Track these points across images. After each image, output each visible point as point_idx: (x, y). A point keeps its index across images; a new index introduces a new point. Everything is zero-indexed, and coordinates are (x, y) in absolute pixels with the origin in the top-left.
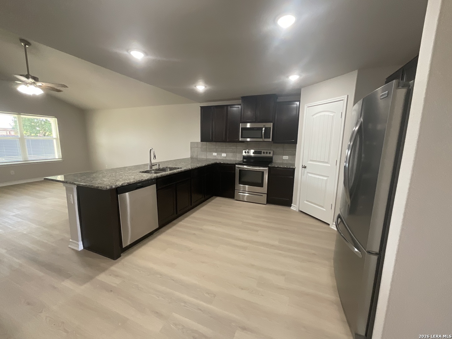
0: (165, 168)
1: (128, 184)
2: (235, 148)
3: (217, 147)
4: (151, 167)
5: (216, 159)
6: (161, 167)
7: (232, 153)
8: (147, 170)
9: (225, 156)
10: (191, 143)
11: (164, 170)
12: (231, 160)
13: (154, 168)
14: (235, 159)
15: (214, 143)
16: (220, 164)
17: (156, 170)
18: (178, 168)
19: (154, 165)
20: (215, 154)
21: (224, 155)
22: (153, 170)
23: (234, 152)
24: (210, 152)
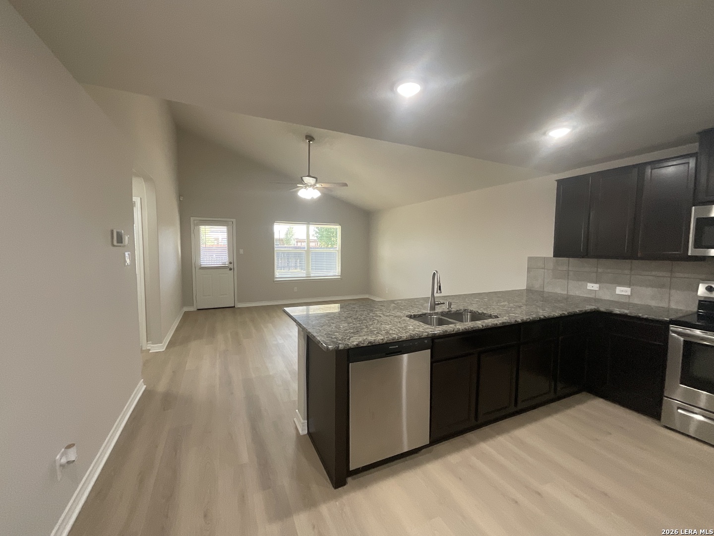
0: (461, 311)
1: (369, 345)
2: (669, 274)
3: (600, 270)
4: (433, 308)
5: (596, 300)
6: (454, 308)
7: (652, 286)
8: (425, 311)
9: (629, 293)
10: (530, 259)
11: (458, 316)
12: (649, 307)
13: (439, 309)
14: (664, 304)
15: (594, 261)
16: (609, 315)
17: (442, 314)
18: (490, 316)
19: (438, 304)
20: (593, 287)
21: (623, 291)
22: (437, 314)
23: (662, 286)
24: (578, 280)
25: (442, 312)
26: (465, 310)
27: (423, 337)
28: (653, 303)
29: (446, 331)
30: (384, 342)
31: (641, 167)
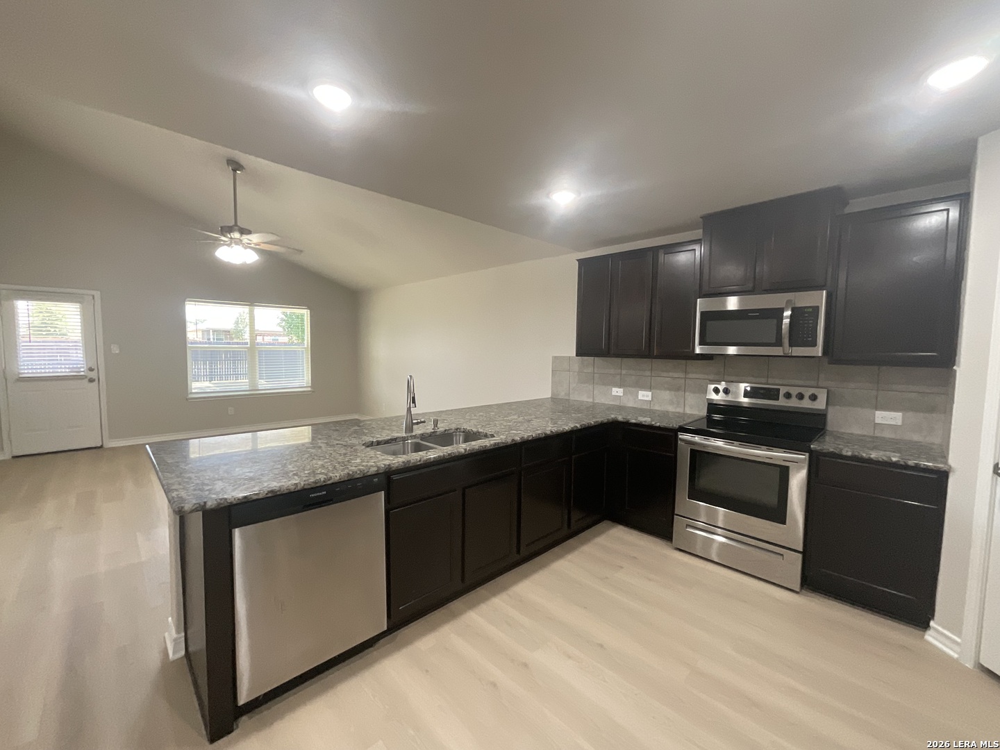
0: (451, 431)
2: (682, 375)
3: (624, 372)
4: (410, 428)
5: (621, 408)
6: (442, 427)
7: (670, 390)
9: (649, 398)
10: (555, 358)
12: (665, 414)
13: (418, 430)
14: (680, 410)
15: (618, 360)
16: (626, 424)
17: (423, 437)
19: (418, 423)
20: (617, 391)
21: (645, 395)
22: (415, 437)
23: (678, 389)
24: (604, 384)
25: (422, 434)
26: (457, 429)
27: (369, 474)
28: (671, 409)
29: (409, 462)
30: (299, 488)
31: (655, 250)
